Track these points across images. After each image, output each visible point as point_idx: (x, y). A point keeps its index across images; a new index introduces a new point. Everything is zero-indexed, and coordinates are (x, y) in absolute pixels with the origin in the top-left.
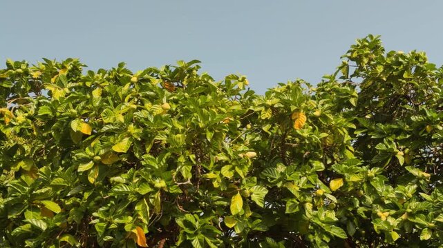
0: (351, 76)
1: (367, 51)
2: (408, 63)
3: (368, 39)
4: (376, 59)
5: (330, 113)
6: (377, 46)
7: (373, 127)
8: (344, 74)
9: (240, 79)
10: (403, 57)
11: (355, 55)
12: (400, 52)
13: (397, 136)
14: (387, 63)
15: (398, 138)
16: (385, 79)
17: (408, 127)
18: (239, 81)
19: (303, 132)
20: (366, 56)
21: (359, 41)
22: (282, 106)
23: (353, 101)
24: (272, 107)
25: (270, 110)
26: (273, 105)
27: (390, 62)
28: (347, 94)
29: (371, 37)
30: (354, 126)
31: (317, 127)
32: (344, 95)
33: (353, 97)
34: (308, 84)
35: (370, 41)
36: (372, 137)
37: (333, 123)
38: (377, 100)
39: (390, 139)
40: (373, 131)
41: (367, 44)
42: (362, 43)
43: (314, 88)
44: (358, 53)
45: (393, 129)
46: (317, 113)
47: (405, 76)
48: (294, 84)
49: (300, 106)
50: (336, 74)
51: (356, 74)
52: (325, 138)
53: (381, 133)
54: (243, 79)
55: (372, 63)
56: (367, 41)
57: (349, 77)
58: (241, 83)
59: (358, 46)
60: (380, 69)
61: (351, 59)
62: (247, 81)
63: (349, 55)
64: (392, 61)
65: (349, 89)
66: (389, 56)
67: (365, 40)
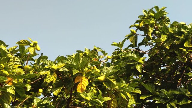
0: (140, 45)
1: (152, 21)
2: (189, 33)
3: (154, 10)
4: (161, 29)
5: (113, 78)
6: (162, 17)
7: (158, 93)
8: (132, 42)
9: (32, 44)
10: (185, 27)
11: (142, 25)
12: (182, 23)
13: (179, 102)
14: (170, 33)
15: (180, 103)
16: (168, 48)
17: (189, 93)
18: (31, 46)
19: (86, 96)
20: (152, 25)
21: (146, 12)
22: (67, 70)
23: (138, 68)
24: (57, 71)
25: (55, 74)
26: (58, 69)
27: (172, 32)
28: (134, 61)
29: (157, 8)
30: (139, 92)
31: (100, 91)
32: (131, 61)
33: (139, 63)
34: (103, 52)
35: (156, 12)
36: (157, 102)
37: (117, 87)
38: (165, 68)
39: (173, 104)
40: (157, 96)
41: (153, 15)
42: (148, 14)
43: (110, 56)
44: (144, 23)
45: (175, 95)
46: (102, 78)
47: (186, 45)
48: (92, 52)
49: (83, 71)
50: (123, 42)
51: (144, 43)
52: (109, 102)
53: (165, 99)
54: (35, 45)
55: (157, 32)
56: (153, 12)
57: (137, 45)
58: (33, 48)
59: (145, 16)
60: (164, 38)
61: (139, 28)
62: (38, 47)
63: (137, 24)
64: (174, 31)
65: (135, 56)
66: (172, 26)
67: (151, 11)
